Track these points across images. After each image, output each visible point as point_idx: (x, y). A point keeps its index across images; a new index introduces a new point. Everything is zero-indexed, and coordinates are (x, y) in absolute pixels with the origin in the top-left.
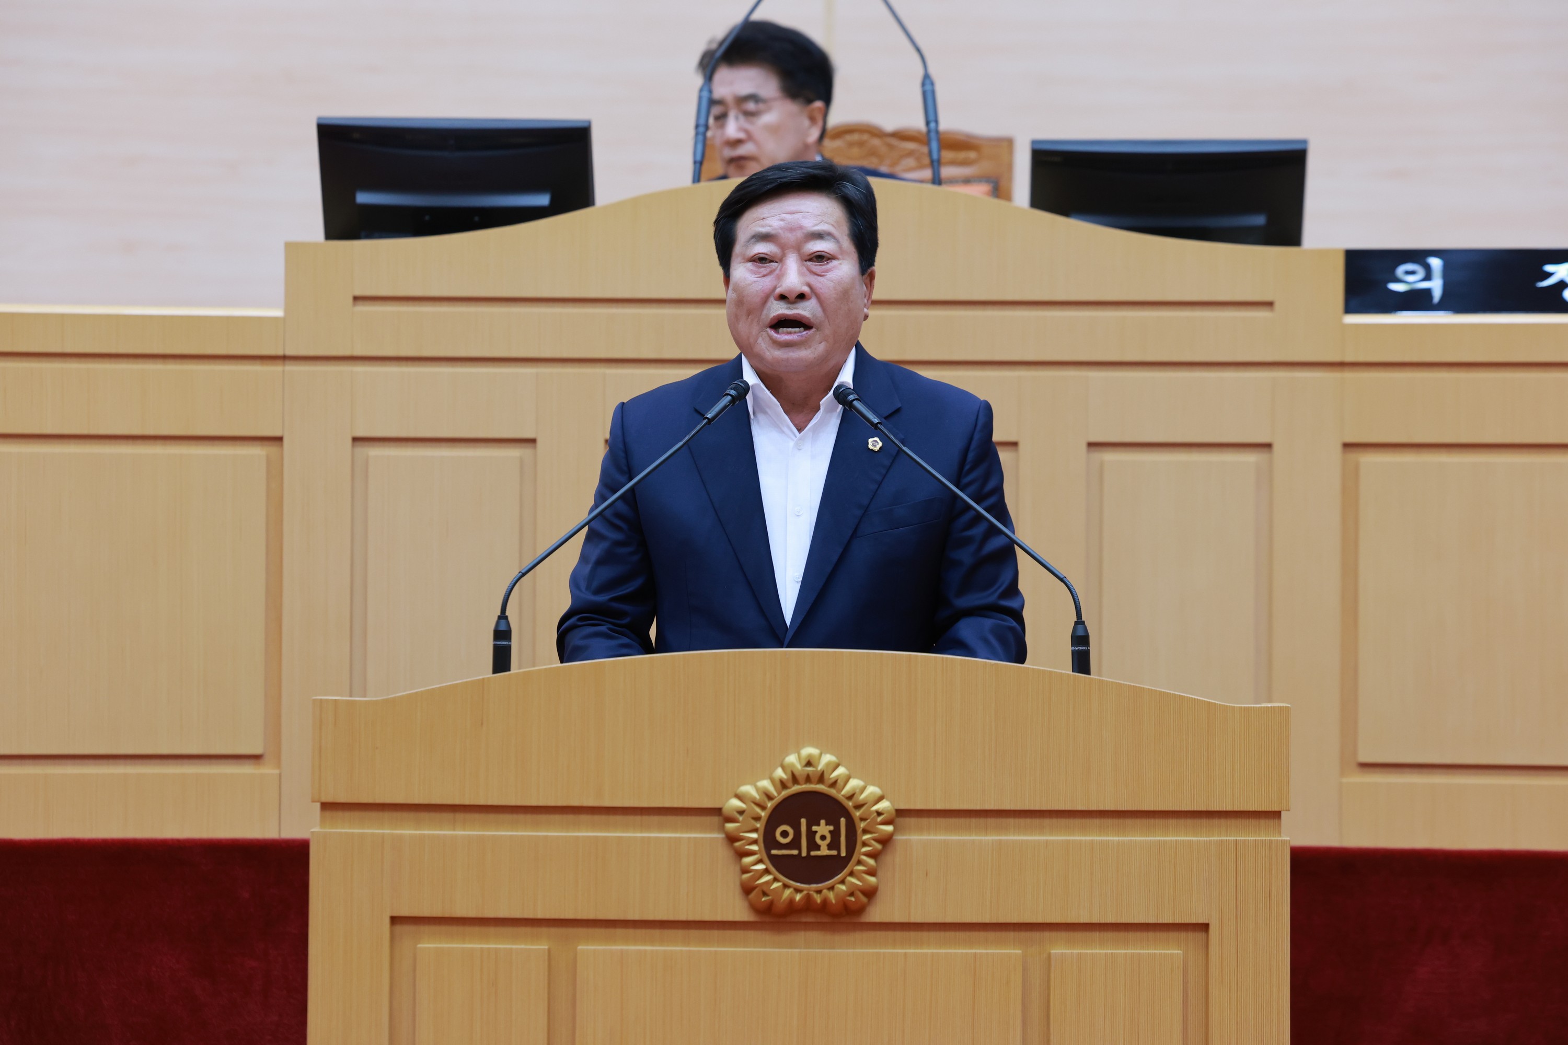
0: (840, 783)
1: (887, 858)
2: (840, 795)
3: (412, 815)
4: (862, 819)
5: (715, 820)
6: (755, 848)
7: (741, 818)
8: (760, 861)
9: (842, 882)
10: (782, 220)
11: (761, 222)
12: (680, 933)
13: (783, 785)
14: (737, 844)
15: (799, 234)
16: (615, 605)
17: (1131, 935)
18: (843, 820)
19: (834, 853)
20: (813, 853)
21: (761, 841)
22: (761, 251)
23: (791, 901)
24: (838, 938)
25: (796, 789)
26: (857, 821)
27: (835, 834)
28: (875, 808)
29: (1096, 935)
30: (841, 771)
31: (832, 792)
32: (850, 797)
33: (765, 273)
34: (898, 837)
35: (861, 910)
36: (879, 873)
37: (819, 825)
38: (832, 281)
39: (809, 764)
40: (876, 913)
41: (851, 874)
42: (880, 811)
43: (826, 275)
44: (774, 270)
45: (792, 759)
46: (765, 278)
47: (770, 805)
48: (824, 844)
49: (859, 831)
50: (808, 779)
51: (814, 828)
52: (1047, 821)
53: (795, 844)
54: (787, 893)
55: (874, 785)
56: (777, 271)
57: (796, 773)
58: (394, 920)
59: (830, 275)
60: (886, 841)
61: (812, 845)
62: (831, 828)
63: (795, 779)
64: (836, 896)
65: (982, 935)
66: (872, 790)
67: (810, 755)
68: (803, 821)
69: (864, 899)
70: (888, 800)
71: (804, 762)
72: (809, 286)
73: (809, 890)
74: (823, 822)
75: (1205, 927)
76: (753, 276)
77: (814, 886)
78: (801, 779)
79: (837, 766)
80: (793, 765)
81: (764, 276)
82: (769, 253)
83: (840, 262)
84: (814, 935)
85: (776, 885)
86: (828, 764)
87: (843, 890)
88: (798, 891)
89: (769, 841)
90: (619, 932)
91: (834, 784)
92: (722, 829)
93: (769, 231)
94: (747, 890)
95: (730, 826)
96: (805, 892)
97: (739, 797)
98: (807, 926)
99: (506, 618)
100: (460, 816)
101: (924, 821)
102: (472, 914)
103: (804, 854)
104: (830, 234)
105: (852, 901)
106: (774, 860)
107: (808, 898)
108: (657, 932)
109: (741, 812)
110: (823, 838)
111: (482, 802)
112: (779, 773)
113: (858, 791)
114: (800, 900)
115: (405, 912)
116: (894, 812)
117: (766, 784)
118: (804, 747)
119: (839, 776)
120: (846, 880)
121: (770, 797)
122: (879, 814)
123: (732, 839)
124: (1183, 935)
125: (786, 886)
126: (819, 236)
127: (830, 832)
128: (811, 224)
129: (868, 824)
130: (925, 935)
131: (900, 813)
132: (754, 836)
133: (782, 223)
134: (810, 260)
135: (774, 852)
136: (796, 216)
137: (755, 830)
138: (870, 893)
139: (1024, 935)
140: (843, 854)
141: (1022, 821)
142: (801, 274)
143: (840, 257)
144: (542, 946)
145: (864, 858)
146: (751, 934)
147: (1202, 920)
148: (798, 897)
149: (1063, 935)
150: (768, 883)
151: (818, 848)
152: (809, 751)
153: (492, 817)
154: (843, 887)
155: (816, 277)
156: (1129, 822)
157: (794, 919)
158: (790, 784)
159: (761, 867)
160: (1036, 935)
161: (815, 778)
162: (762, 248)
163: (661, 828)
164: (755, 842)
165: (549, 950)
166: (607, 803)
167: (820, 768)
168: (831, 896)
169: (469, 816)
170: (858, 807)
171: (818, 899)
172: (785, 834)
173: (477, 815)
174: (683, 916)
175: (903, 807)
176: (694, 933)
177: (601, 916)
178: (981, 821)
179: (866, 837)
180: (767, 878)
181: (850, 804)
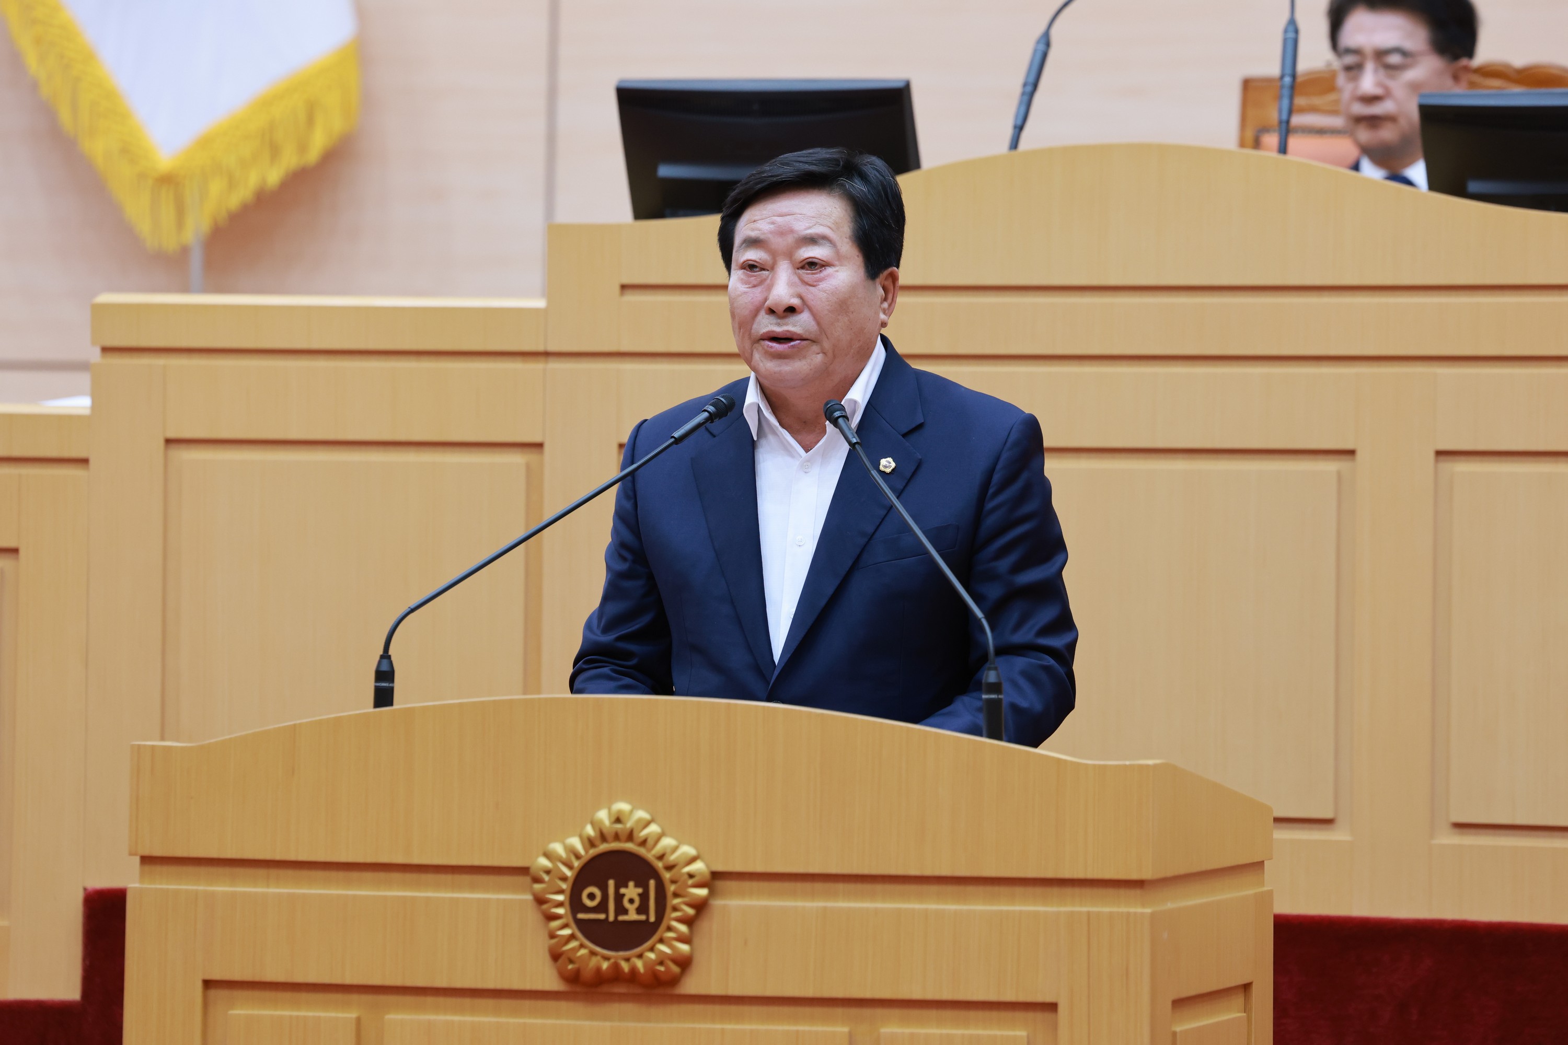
0: (650, 842)
1: (704, 925)
2: (650, 855)
3: (227, 870)
4: (673, 882)
5: (526, 880)
6: (561, 911)
7: (546, 878)
8: (566, 926)
9: (652, 949)
10: (773, 223)
11: (752, 225)
12: (490, 1002)
13: (591, 843)
14: (545, 907)
15: (792, 239)
16: (621, 645)
17: (972, 1014)
18: (652, 883)
19: (643, 917)
20: (621, 918)
21: (567, 904)
22: (750, 258)
23: (598, 970)
24: (656, 1011)
25: (603, 847)
26: (666, 883)
27: (644, 897)
28: (687, 869)
29: (933, 1013)
30: (654, 828)
31: (642, 851)
32: (661, 857)
33: (755, 283)
34: (715, 902)
35: (674, 981)
36: (696, 941)
37: (626, 886)
38: (825, 291)
39: (618, 820)
40: (691, 985)
41: (661, 941)
42: (692, 873)
43: (819, 285)
44: (765, 280)
45: (603, 815)
46: (756, 288)
47: (577, 864)
48: (632, 908)
49: (669, 895)
50: (617, 837)
51: (623, 891)
52: (879, 887)
53: (602, 907)
54: (594, 961)
55: (690, 844)
56: (768, 281)
57: (605, 831)
58: (208, 984)
59: (823, 285)
60: (701, 906)
61: (620, 909)
62: (640, 890)
63: (603, 837)
64: (645, 966)
65: (807, 1010)
66: (688, 850)
67: (620, 812)
68: (611, 883)
69: (675, 969)
70: (703, 860)
71: (613, 819)
72: (801, 297)
73: (616, 958)
74: (631, 884)
75: (1052, 1007)
76: (743, 286)
77: (621, 954)
78: (609, 837)
79: (647, 824)
80: (601, 822)
81: (755, 286)
82: (758, 260)
83: (837, 268)
84: (629, 1008)
85: (583, 952)
86: (639, 820)
87: (651, 959)
88: (606, 958)
89: (576, 904)
90: (430, 1000)
91: (644, 843)
92: (530, 890)
93: (758, 235)
94: (556, 956)
95: (537, 887)
96: (612, 961)
97: (547, 855)
98: (621, 998)
99: (389, 657)
100: (274, 872)
101: (747, 885)
102: (281, 978)
103: (611, 918)
104: (825, 238)
105: (663, 971)
106: (581, 924)
107: (616, 967)
108: (467, 1001)
109: (548, 872)
110: (631, 901)
111: (292, 857)
112: (590, 831)
113: (668, 851)
114: (608, 968)
115: (216, 975)
116: (709, 875)
117: (576, 842)
118: (616, 801)
119: (649, 834)
120: (655, 948)
121: (578, 857)
122: (691, 876)
123: (540, 901)
124: (1030, 1015)
125: (593, 953)
126: (812, 240)
127: (640, 895)
128: (803, 227)
129: (677, 888)
130: (746, 1009)
131: (716, 875)
132: (560, 898)
133: (772, 226)
134: (802, 268)
135: (581, 916)
136: (788, 218)
137: (561, 892)
138: (685, 963)
139: (854, 1011)
140: (652, 919)
141: (851, 887)
142: (791, 284)
143: (837, 263)
144: (352, 1015)
145: (675, 924)
146: (563, 1005)
147: (1049, 999)
148: (605, 965)
149: (896, 1012)
150: (575, 950)
151: (625, 912)
152: (623, 806)
154: (652, 956)
155: (808, 287)
156: (971, 889)
157: (605, 988)
158: (597, 842)
159: (567, 932)
160: (867, 1012)
161: (623, 836)
162: (752, 255)
163: (473, 888)
164: (560, 904)
165: (358, 1020)
166: (416, 860)
167: (629, 825)
168: (639, 964)
169: (282, 872)
170: (669, 868)
171: (625, 966)
172: (592, 896)
173: (290, 873)
174: (491, 985)
175: (720, 868)
176: (506, 1003)
177: (409, 983)
178: (808, 886)
179: (676, 901)
180: (573, 944)
181: (660, 865)
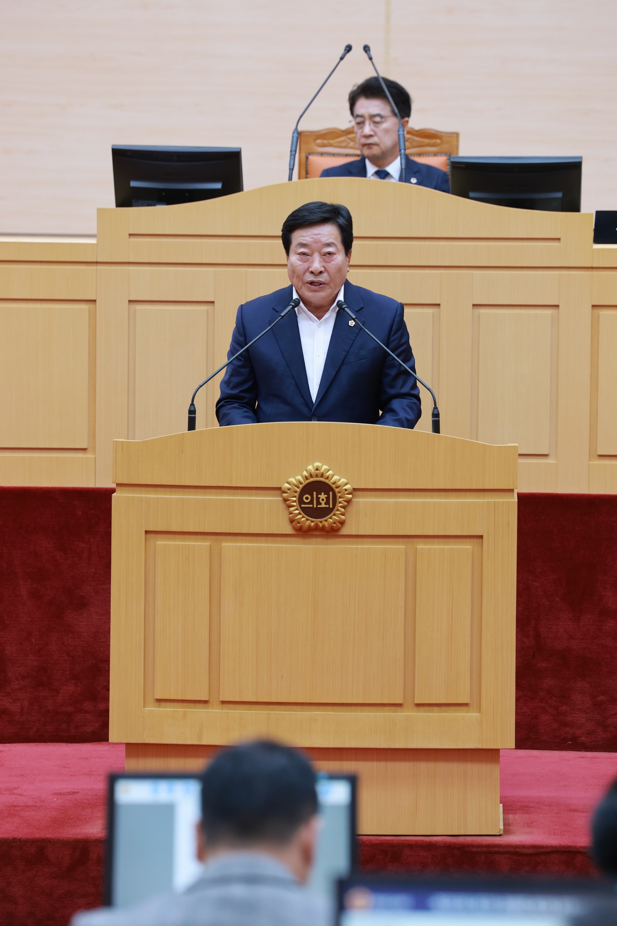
0: (330, 477)
1: (350, 509)
2: (330, 482)
3: (154, 489)
4: (339, 492)
5: (279, 492)
6: (295, 504)
7: (289, 492)
8: (297, 509)
9: (331, 518)
10: (311, 237)
11: (303, 238)
12: (264, 538)
13: (307, 478)
14: (287, 502)
15: (320, 244)
17: (451, 540)
18: (331, 493)
19: (327, 506)
20: (319, 506)
21: (297, 501)
23: (310, 526)
24: (330, 541)
25: (312, 479)
26: (337, 493)
27: (328, 498)
28: (344, 488)
29: (436, 540)
30: (330, 472)
31: (327, 481)
32: (334, 483)
33: (305, 260)
34: (354, 500)
35: (338, 530)
36: (346, 514)
37: (321, 494)
38: (334, 264)
39: (317, 469)
40: (345, 531)
41: (334, 515)
42: (346, 489)
43: (331, 262)
45: (310, 467)
47: (301, 486)
48: (323, 503)
49: (338, 497)
50: (317, 476)
51: (319, 496)
53: (311, 502)
54: (308, 522)
55: (344, 478)
56: (310, 260)
57: (312, 473)
58: (147, 532)
59: (333, 262)
61: (319, 503)
62: (326, 496)
63: (311, 476)
64: (328, 524)
65: (389, 540)
66: (343, 480)
67: (318, 466)
68: (315, 493)
69: (340, 525)
70: (350, 484)
71: (315, 469)
72: (324, 268)
73: (317, 521)
74: (323, 493)
75: (481, 537)
76: (300, 262)
77: (319, 519)
78: (314, 476)
79: (329, 470)
80: (310, 470)
81: (304, 262)
82: (307, 252)
83: (337, 255)
84: (319, 540)
85: (303, 519)
86: (325, 469)
88: (312, 521)
89: (301, 501)
90: (239, 538)
91: (327, 478)
92: (281, 496)
94: (292, 521)
95: (285, 495)
96: (315, 522)
97: (288, 483)
98: (316, 536)
99: (194, 405)
100: (173, 490)
101: (365, 493)
102: (179, 530)
103: (315, 506)
104: (332, 243)
105: (335, 526)
106: (302, 509)
107: (317, 524)
109: (289, 489)
110: (323, 500)
111: (183, 484)
112: (305, 473)
113: (337, 481)
115: (151, 529)
116: (352, 489)
117: (300, 478)
118: (315, 462)
119: (329, 475)
121: (301, 483)
122: (346, 490)
123: (285, 500)
124: (472, 540)
125: (307, 519)
126: (329, 245)
127: (326, 498)
128: (325, 239)
129: (341, 495)
130: (365, 540)
131: (355, 490)
132: (295, 499)
133: (312, 239)
134: (325, 255)
135: (303, 506)
136: (318, 236)
137: (295, 497)
138: (342, 523)
139: (406, 540)
140: (331, 507)
142: (320, 262)
143: (338, 253)
144: (208, 544)
145: (340, 508)
146: (293, 539)
147: (480, 534)
148: (312, 524)
149: (423, 540)
150: (300, 518)
151: (321, 504)
152: (317, 464)
153: (187, 490)
154: (331, 520)
155: (327, 263)
156: (450, 493)
157: (311, 533)
158: (309, 478)
159: (297, 512)
160: (411, 540)
161: (320, 475)
162: (303, 250)
163: (257, 495)
164: (295, 501)
165: (210, 545)
166: (234, 485)
167: (322, 471)
168: (326, 524)
169: (177, 490)
170: (337, 487)
171: (321, 525)
173: (180, 490)
174: (265, 532)
175: (356, 487)
176: (270, 539)
177: (232, 531)
178: (389, 493)
179: (340, 500)
180: (300, 516)
181: (334, 486)
